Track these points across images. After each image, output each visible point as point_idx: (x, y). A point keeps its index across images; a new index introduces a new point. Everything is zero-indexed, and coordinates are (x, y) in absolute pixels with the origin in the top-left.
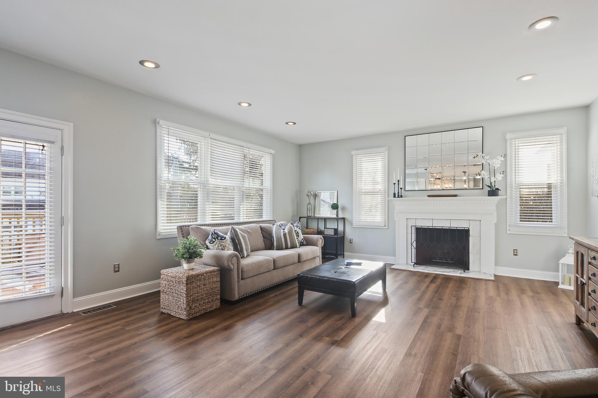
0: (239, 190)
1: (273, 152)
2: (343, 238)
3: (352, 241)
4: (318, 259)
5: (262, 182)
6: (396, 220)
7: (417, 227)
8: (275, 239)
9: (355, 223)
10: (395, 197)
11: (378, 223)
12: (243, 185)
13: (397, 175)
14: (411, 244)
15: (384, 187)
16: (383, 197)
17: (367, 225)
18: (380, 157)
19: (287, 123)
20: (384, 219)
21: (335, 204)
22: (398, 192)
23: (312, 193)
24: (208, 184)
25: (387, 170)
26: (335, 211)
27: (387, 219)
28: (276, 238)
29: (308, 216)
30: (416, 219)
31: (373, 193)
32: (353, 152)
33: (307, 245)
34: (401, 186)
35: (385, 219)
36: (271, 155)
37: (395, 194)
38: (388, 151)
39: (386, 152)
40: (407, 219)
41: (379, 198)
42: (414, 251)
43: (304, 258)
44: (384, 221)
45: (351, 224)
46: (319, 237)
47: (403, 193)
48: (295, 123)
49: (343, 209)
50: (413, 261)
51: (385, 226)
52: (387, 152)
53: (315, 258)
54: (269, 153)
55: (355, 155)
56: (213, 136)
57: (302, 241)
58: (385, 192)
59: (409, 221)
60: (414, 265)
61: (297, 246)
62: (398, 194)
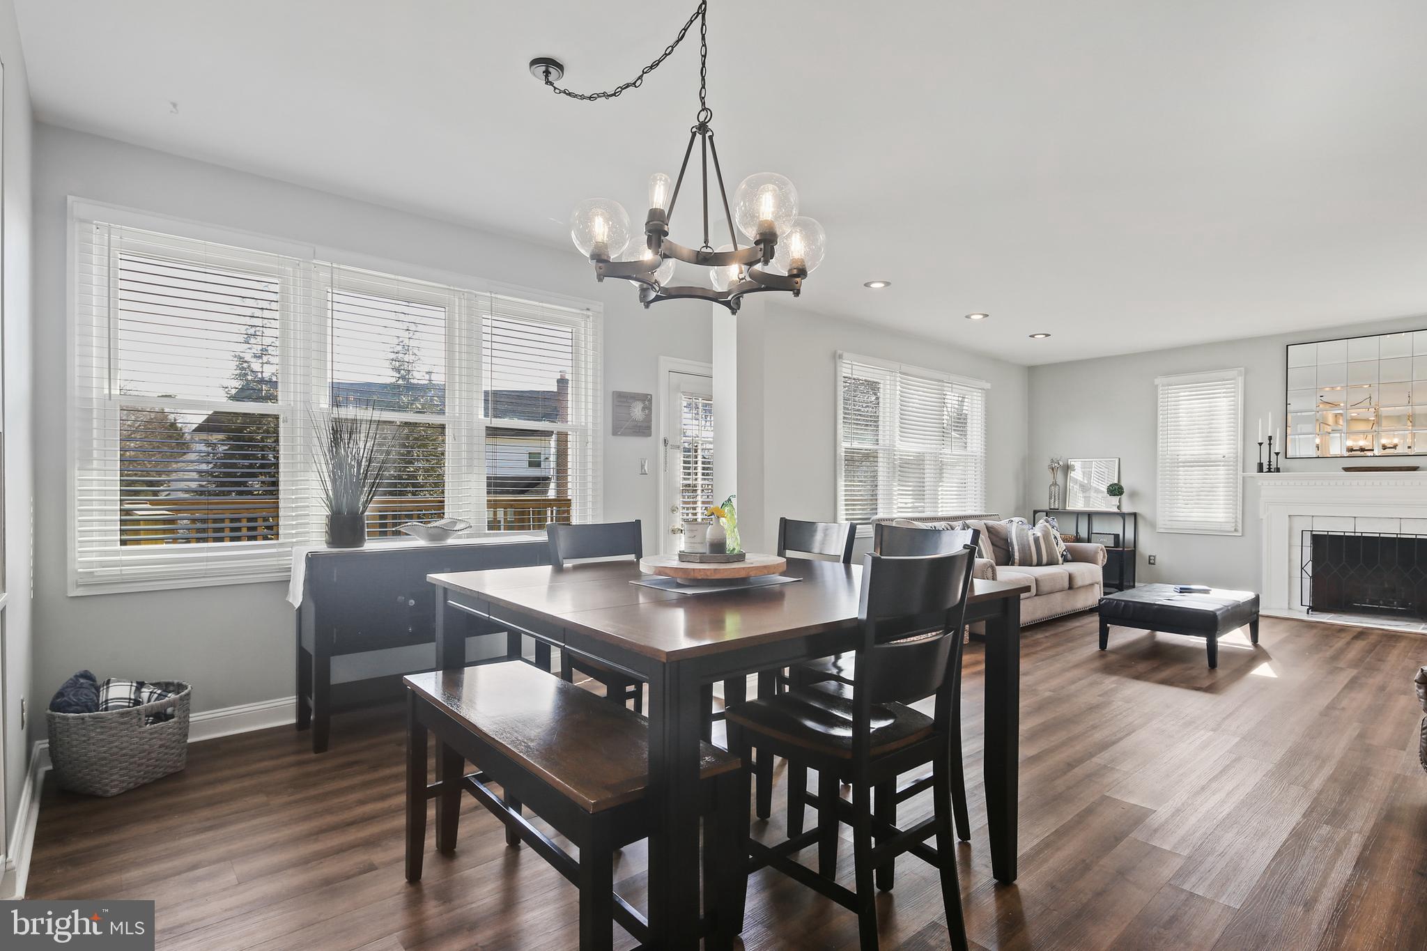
0: (935, 459)
1: (988, 386)
2: (1133, 553)
3: (1154, 560)
4: (1097, 587)
5: (966, 443)
6: (1262, 519)
7: (1314, 533)
8: (1016, 548)
9: (1162, 522)
10: (1261, 469)
11: (1219, 524)
12: (941, 450)
13: (1268, 425)
14: (1302, 568)
15: (1235, 451)
16: (1231, 471)
17: (1193, 528)
18: (1224, 389)
19: (1032, 336)
20: (1234, 516)
21: (1115, 484)
22: (1270, 462)
23: (1061, 463)
24: (895, 450)
25: (1240, 415)
26: (1115, 500)
27: (1240, 516)
28: (1018, 545)
29: (1050, 509)
30: (1313, 516)
31: (1206, 463)
32: (1158, 381)
33: (1073, 561)
34: (1277, 447)
35: (1236, 517)
36: (984, 391)
37: (1261, 465)
38: (1243, 377)
39: (1240, 378)
40: (1289, 516)
41: (1221, 473)
42: (1307, 583)
43: (1079, 582)
44: (1234, 520)
45: (1153, 525)
46: (1099, 547)
47: (1282, 462)
48: (1047, 335)
49: (1134, 495)
50: (1307, 601)
51: (1236, 530)
52: (1240, 380)
53: (1092, 585)
54: (980, 389)
55: (1163, 386)
56: (905, 368)
57: (1065, 553)
58: (1237, 461)
59: (1296, 521)
60: (1308, 610)
61: (1058, 561)
62: (1270, 465)
